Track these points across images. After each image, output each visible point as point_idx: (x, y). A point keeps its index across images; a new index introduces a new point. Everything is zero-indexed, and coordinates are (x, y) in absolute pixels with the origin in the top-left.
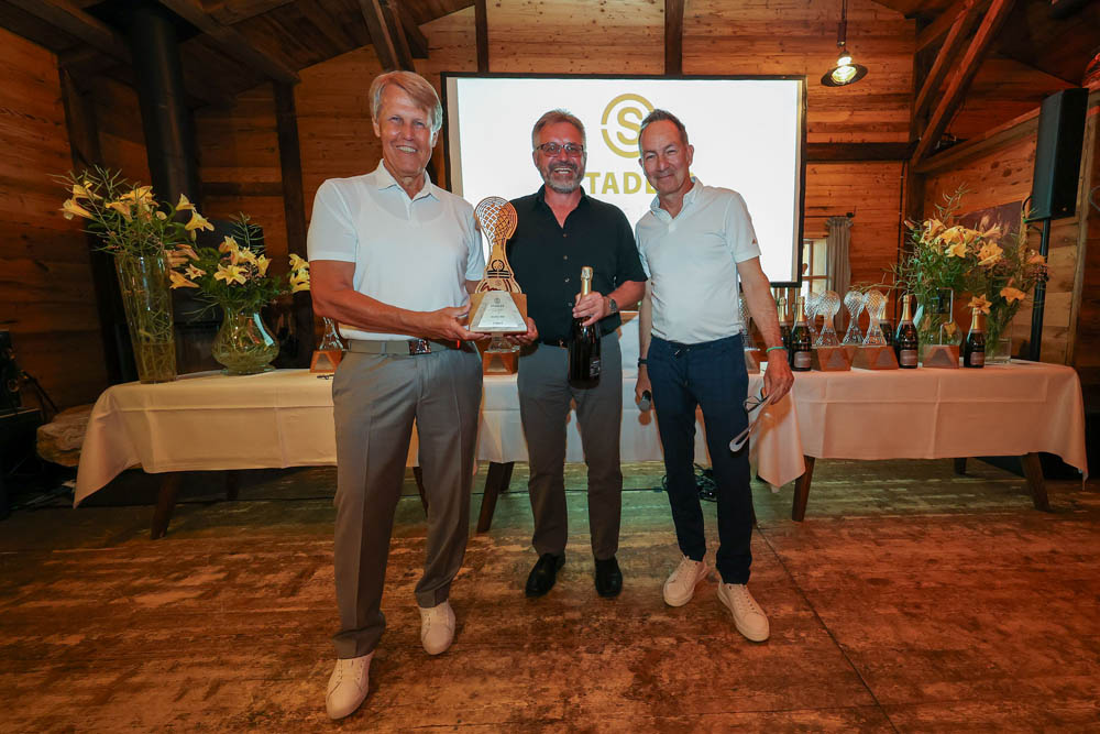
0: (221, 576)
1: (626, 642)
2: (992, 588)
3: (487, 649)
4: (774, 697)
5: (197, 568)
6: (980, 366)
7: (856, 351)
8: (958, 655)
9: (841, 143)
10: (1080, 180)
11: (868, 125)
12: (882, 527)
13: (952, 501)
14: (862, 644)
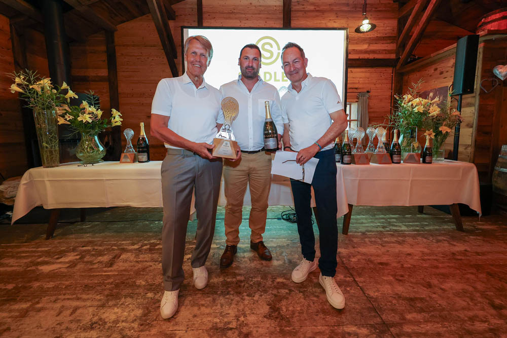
0: (78, 257)
1: (265, 291)
2: (437, 267)
3: (201, 294)
4: (335, 319)
5: (67, 253)
6: (431, 163)
7: (372, 155)
8: (421, 299)
9: (364, 59)
10: (476, 77)
11: (377, 50)
12: (385, 238)
13: (417, 226)
14: (376, 294)
